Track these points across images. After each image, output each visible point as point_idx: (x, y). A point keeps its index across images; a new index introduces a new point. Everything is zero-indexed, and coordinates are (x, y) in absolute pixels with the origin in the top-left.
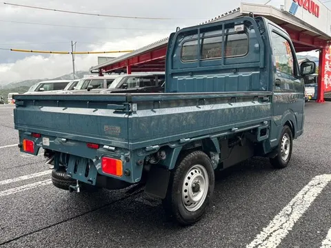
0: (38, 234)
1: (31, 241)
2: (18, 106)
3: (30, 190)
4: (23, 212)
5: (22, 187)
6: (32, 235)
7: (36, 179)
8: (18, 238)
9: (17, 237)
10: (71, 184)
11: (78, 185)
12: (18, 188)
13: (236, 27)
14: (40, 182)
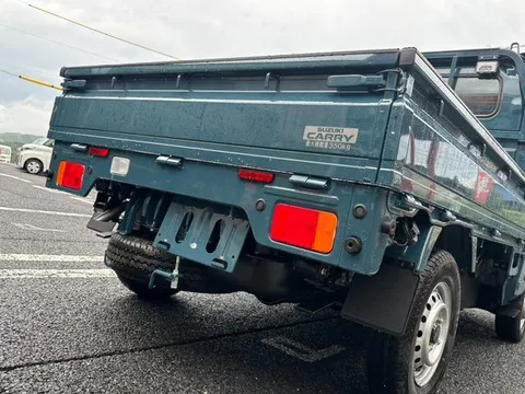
0: (62, 370)
1: (45, 380)
2: (69, 90)
3: (35, 280)
4: (21, 317)
5: (17, 271)
6: (45, 368)
7: (46, 265)
8: (10, 368)
9: (7, 364)
10: (157, 268)
11: (176, 272)
12: (10, 272)
13: (480, 64)
14: (55, 271)
